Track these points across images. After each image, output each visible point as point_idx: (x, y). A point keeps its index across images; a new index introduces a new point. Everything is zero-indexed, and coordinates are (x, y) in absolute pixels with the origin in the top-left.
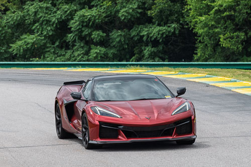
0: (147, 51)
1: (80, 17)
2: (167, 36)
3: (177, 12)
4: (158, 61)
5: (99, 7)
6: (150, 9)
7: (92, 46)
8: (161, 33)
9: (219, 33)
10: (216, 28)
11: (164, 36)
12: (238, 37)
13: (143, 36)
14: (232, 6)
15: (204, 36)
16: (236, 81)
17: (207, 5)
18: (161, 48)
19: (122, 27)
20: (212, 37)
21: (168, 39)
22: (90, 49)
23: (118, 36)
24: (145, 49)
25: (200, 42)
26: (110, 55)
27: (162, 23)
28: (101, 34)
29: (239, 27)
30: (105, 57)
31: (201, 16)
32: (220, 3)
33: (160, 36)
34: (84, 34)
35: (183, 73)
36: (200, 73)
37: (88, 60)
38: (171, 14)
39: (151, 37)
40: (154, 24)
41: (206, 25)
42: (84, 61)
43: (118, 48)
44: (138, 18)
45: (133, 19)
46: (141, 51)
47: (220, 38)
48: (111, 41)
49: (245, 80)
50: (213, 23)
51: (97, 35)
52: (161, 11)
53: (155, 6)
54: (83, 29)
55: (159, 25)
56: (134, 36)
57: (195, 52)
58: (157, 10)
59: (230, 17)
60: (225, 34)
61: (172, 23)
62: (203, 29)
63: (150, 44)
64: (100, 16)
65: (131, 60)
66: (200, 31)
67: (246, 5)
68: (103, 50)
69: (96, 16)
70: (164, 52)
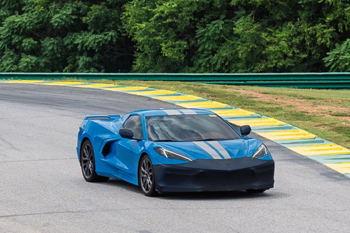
0: (82, 60)
1: (10, 23)
2: (103, 45)
3: (114, 19)
4: (94, 72)
5: (30, 12)
6: (85, 15)
7: (23, 55)
8: (97, 41)
9: (160, 42)
10: (158, 36)
11: (101, 44)
12: (180, 45)
13: (78, 44)
14: (174, 12)
15: (144, 44)
16: (179, 95)
17: (147, 11)
18: (96, 57)
19: (55, 34)
20: (152, 45)
21: (104, 48)
22: (20, 57)
23: (50, 44)
24: (79, 59)
25: (139, 51)
26: (42, 65)
27: (98, 31)
28: (33, 41)
29: (180, 35)
30: (36, 67)
31: (141, 22)
32: (161, 8)
33: (96, 44)
34: (13, 41)
35: (123, 85)
36: (142, 86)
37: (18, 70)
38: (108, 21)
39: (87, 47)
40: (89, 31)
41: (146, 33)
42: (13, 71)
43: (50, 57)
44: (72, 25)
45: (66, 26)
46: (75, 61)
47: (161, 47)
48: (42, 49)
49: (190, 94)
50: (154, 30)
51: (28, 43)
52: (97, 18)
53: (90, 12)
54: (13, 36)
55: (95, 33)
56: (68, 44)
57: (134, 62)
58: (93, 17)
59: (170, 25)
60: (166, 43)
61: (109, 30)
62: (143, 37)
63: (86, 53)
64: (31, 22)
65: (64, 70)
66: (139, 39)
67: (188, 12)
68: (34, 59)
69: (26, 23)
70: (100, 62)
